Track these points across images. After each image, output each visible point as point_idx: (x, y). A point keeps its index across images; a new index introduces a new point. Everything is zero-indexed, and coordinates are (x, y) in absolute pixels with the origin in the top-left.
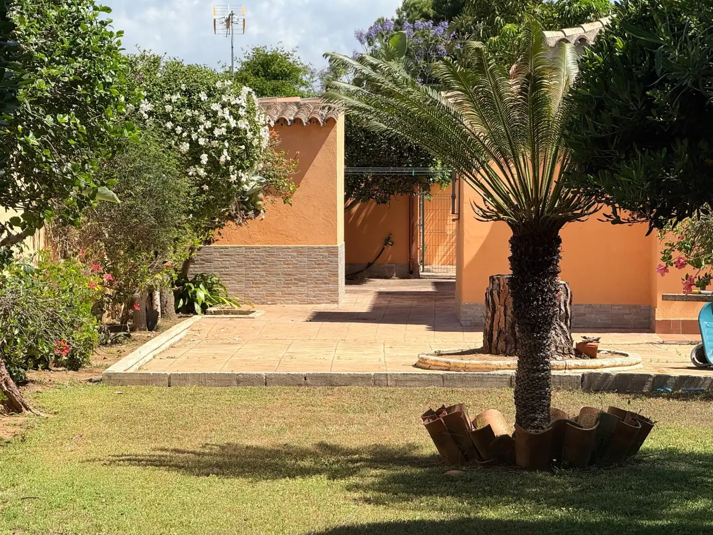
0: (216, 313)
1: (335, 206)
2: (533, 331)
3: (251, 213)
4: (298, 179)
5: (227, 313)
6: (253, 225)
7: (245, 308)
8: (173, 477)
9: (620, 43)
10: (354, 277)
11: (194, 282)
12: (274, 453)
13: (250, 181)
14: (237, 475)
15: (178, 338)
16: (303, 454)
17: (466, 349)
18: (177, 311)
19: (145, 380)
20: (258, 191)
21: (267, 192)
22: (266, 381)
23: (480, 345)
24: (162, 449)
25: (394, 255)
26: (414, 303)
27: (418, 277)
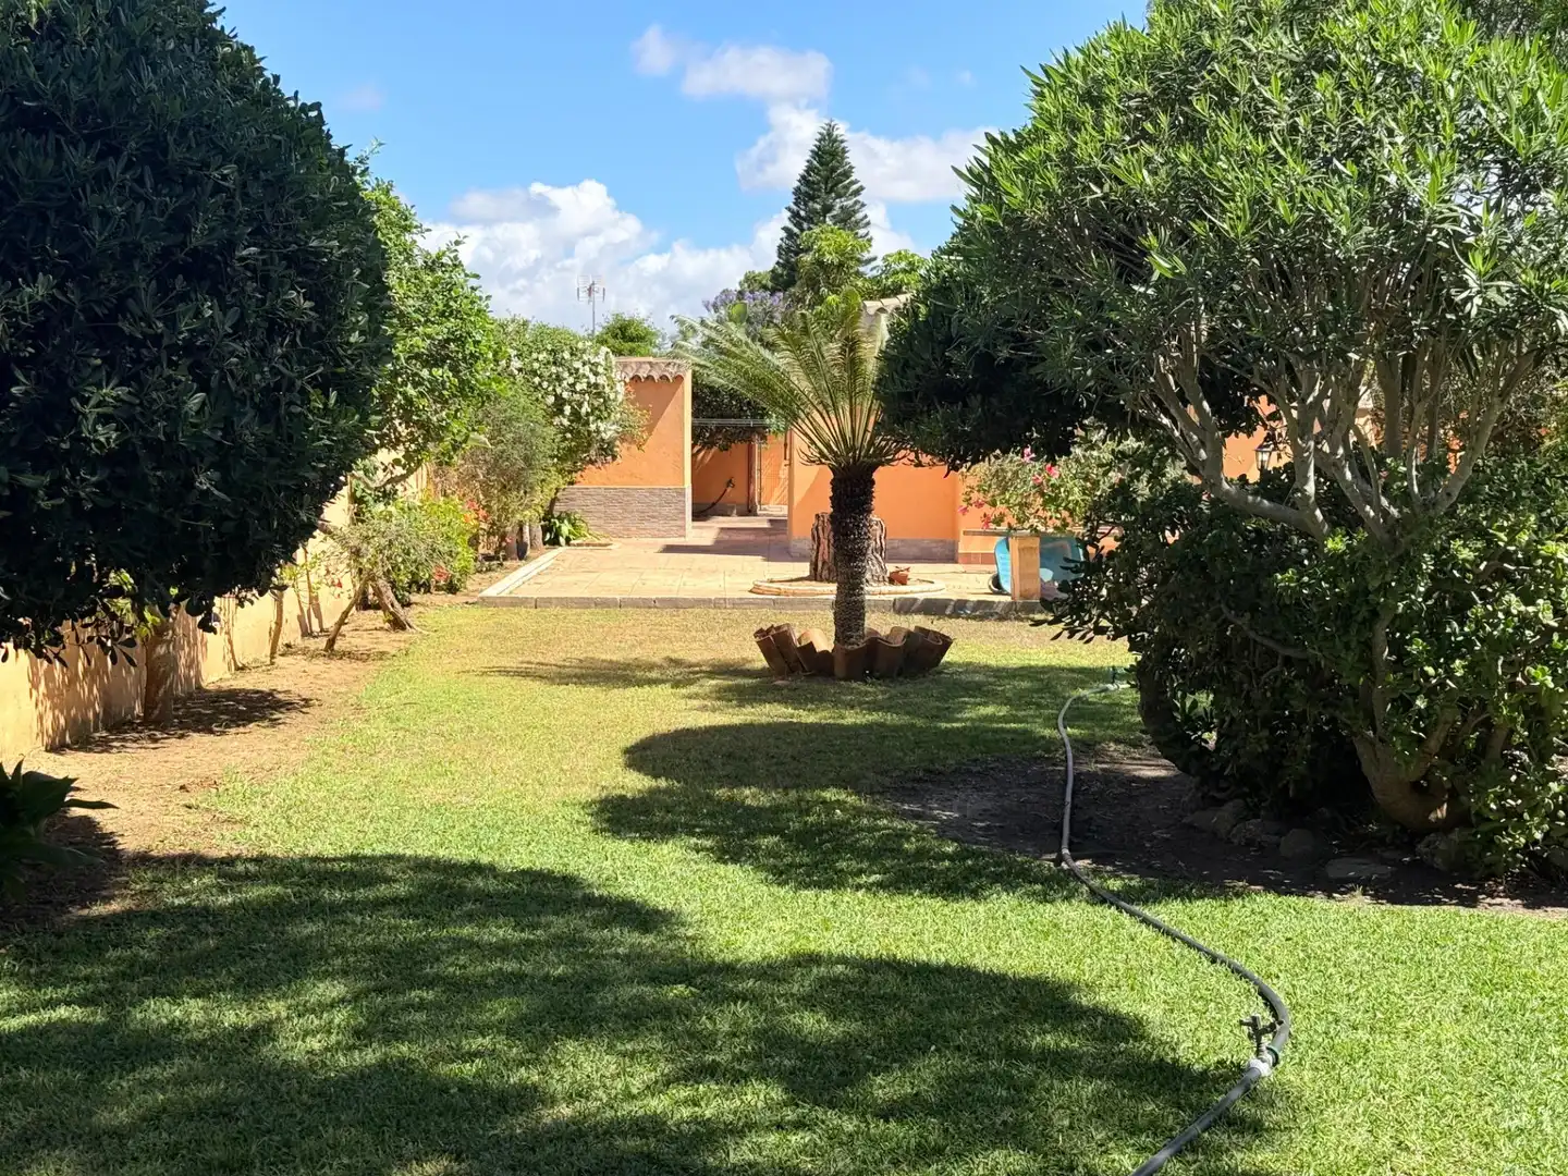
0: (579, 545)
1: (683, 452)
2: (850, 561)
3: (609, 458)
4: (650, 429)
5: (588, 545)
6: (612, 467)
7: (603, 541)
8: (536, 685)
9: (923, 310)
10: (700, 514)
11: (559, 518)
12: (627, 666)
13: (608, 430)
14: (593, 684)
15: (544, 567)
16: (651, 667)
17: (794, 577)
18: (545, 543)
19: (515, 603)
20: (616, 439)
21: (623, 440)
22: (621, 604)
23: (807, 574)
24: (529, 663)
25: (735, 495)
26: (752, 537)
27: (756, 515)
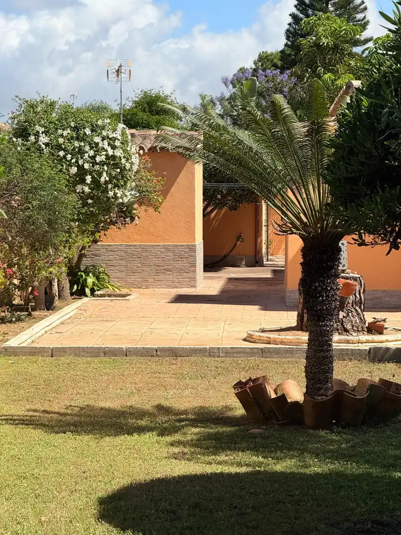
0: (102, 296)
1: (194, 214)
2: (319, 320)
3: (128, 220)
4: (165, 193)
5: (109, 296)
6: (130, 227)
7: (124, 291)
8: (36, 434)
9: (365, 102)
11: (85, 272)
12: (122, 414)
13: (126, 195)
14: (87, 432)
15: (68, 316)
16: (142, 414)
17: (284, 326)
18: (72, 294)
19: (33, 352)
20: (133, 203)
21: (141, 204)
22: (127, 353)
23: (294, 324)
24: (34, 411)
26: (255, 287)
27: (262, 265)
